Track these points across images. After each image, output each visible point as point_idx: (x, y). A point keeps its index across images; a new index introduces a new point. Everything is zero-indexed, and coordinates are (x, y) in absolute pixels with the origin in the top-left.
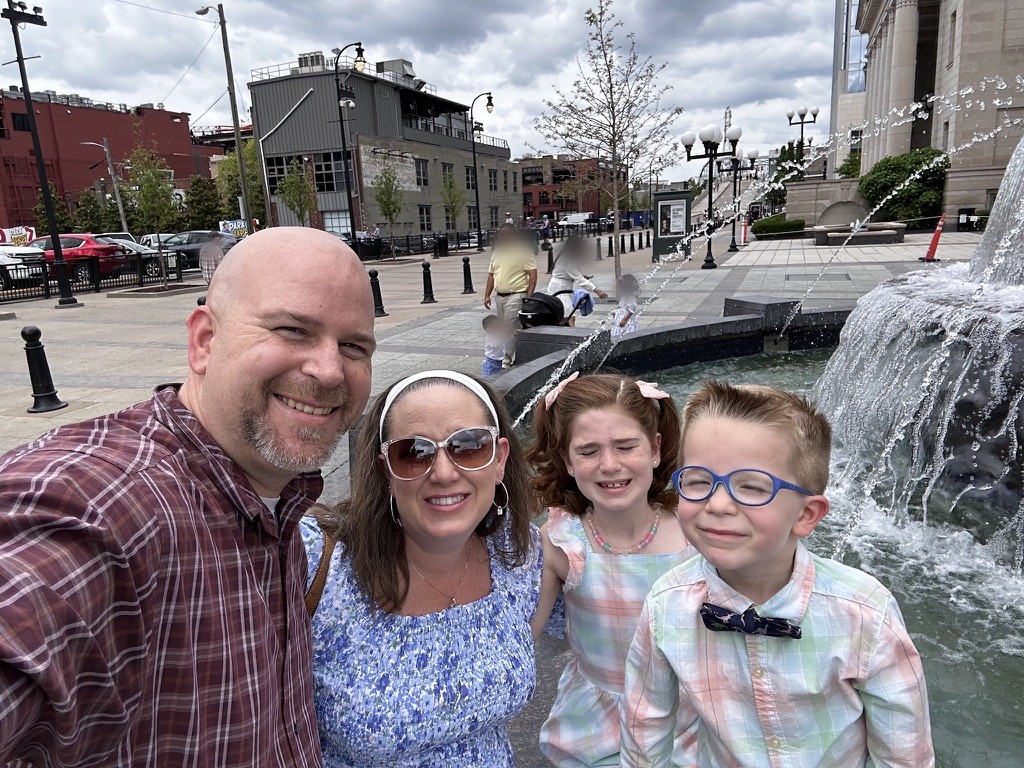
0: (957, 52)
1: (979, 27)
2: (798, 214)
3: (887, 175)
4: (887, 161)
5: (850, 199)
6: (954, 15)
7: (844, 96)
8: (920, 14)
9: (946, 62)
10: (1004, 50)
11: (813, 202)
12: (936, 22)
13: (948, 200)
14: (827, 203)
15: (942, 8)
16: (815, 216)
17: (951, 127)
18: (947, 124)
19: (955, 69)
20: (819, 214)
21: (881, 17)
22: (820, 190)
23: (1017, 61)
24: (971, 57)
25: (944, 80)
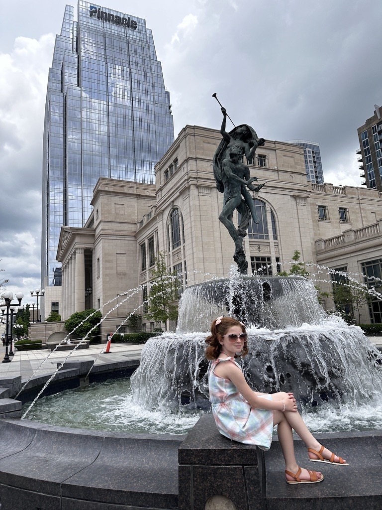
0: (101, 273)
1: (108, 265)
2: (38, 338)
3: (77, 320)
4: (77, 314)
5: (61, 331)
6: (99, 259)
7: (48, 287)
8: (85, 257)
9: (97, 276)
10: (117, 274)
11: (44, 332)
12: (91, 261)
13: (102, 330)
14: (51, 333)
15: (93, 256)
16: (45, 339)
17: (101, 301)
18: (99, 300)
19: (101, 279)
20: (47, 338)
21: (68, 256)
22: (47, 327)
23: (122, 278)
24: (106, 275)
25: (96, 283)
